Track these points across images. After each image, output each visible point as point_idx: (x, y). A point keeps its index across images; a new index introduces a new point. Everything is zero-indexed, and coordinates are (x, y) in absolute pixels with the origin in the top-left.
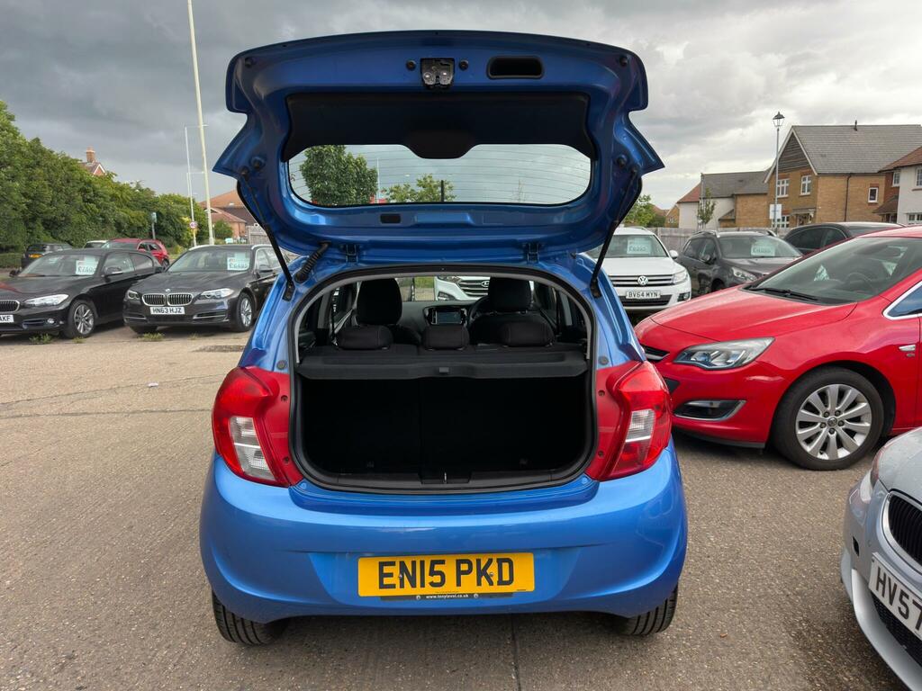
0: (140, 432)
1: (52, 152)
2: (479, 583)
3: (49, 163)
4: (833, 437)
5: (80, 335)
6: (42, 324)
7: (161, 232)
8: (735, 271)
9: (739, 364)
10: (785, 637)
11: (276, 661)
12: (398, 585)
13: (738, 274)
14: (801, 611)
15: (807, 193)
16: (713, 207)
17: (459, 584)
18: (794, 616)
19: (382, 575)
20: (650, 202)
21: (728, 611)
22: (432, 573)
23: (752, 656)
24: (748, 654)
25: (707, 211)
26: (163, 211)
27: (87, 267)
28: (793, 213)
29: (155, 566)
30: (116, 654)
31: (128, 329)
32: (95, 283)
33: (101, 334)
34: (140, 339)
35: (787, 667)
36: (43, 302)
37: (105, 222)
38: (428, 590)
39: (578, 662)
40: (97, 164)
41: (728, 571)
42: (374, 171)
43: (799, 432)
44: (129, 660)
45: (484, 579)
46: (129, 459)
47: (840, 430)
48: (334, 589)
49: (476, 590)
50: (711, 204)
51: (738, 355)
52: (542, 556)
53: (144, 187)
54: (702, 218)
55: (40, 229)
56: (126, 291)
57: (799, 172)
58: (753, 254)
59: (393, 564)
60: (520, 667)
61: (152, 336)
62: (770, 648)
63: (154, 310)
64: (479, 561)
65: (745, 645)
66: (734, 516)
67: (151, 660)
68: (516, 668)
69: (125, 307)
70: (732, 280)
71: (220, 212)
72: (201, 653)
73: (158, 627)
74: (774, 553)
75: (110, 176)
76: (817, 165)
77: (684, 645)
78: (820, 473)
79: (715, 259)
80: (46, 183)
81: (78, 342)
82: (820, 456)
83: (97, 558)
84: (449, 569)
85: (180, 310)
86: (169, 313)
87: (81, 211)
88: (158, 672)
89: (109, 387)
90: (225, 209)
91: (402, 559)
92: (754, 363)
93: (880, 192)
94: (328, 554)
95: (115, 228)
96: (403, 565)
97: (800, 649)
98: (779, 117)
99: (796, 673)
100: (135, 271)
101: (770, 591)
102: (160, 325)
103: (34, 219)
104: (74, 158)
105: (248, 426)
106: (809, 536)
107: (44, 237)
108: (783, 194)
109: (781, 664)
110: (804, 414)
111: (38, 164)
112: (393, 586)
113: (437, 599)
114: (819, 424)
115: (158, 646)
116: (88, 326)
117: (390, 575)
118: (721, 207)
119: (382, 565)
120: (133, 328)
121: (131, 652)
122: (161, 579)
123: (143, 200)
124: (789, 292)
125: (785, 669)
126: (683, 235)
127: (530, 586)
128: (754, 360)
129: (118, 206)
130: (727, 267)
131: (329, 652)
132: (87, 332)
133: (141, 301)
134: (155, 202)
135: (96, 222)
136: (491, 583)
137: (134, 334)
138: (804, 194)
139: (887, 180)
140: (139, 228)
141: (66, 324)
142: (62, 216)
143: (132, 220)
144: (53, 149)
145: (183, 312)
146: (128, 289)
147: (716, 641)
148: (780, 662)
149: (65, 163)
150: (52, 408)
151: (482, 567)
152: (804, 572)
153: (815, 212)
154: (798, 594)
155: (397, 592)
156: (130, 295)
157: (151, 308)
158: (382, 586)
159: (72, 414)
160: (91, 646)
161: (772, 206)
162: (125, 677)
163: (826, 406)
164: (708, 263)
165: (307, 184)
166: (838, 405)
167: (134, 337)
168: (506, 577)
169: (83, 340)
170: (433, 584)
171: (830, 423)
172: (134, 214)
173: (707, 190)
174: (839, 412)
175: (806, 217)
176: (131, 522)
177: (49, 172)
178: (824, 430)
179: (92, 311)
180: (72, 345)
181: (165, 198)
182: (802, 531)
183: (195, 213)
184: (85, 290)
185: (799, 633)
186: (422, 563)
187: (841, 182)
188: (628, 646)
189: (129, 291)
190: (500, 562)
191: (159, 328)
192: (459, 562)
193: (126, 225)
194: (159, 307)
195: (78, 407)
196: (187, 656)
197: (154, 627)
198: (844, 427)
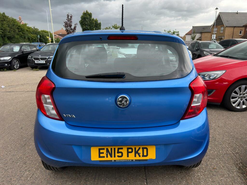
0: (29, 97)
1: (8, 17)
2: (135, 156)
3: (8, 20)
4: (242, 101)
5: (15, 69)
6: (4, 65)
7: (41, 41)
8: (205, 52)
9: (214, 79)
10: (235, 169)
11: (65, 176)
12: (106, 157)
13: (205, 53)
14: (239, 159)
15: (222, 32)
16: (195, 36)
17: (128, 156)
18: (237, 161)
19: (100, 153)
20: (179, 33)
21: (215, 159)
22: (118, 152)
23: (225, 176)
24: (224, 175)
25: (194, 37)
26: (42, 35)
27: (16, 49)
28: (218, 38)
29: (28, 141)
30: (11, 173)
31: (29, 68)
32: (20, 54)
33: (21, 69)
34: (32, 70)
35: (238, 180)
36: (3, 59)
37: (25, 38)
38: (117, 158)
39: (167, 178)
40: (22, 21)
41: (213, 145)
42: (100, 23)
43: (232, 100)
44: (15, 176)
45: (137, 155)
46: (24, 106)
47: (244, 99)
48: (82, 158)
49: (134, 158)
50: (195, 35)
51: (214, 76)
52: (159, 146)
53: (36, 28)
54: (192, 39)
55: (6, 39)
56: (28, 56)
57: (220, 26)
58: (209, 48)
59: (104, 149)
60: (148, 179)
61: (36, 69)
62: (231, 173)
63: (36, 62)
64: (135, 148)
65: (223, 172)
66: (212, 126)
67: (22, 176)
68: (146, 180)
69: (28, 61)
70: (204, 55)
71: (57, 36)
72: (40, 173)
73: (26, 163)
74: (227, 139)
75: (26, 25)
76: (225, 24)
77: (202, 172)
78: (237, 113)
79: (199, 49)
80: (7, 26)
81: (14, 71)
82: (237, 107)
83: (9, 138)
84: (124, 151)
85: (43, 62)
86: (41, 63)
87: (18, 34)
88: (25, 180)
89: (21, 84)
90: (59, 35)
91: (107, 147)
92: (219, 78)
93: (243, 32)
94: (80, 146)
95: (28, 40)
96: (107, 149)
97: (241, 173)
98: (217, 9)
99: (242, 183)
100: (31, 50)
101: (228, 152)
102: (39, 66)
103: (5, 36)
104: (15, 19)
105: (48, 98)
106: (237, 133)
107: (7, 41)
108: (215, 32)
109: (236, 179)
110: (234, 94)
111: (5, 20)
112: (104, 157)
113: (120, 161)
114: (238, 98)
115: (26, 170)
116: (18, 66)
117: (103, 153)
118: (198, 36)
119: (100, 149)
120: (30, 67)
121: (16, 173)
122: (29, 146)
123: (35, 32)
124: (229, 56)
125: (237, 181)
126: (188, 43)
127: (154, 157)
128: (219, 77)
129: (28, 33)
130: (202, 51)
131: (83, 173)
132: (17, 68)
133: (32, 59)
134: (39, 32)
135: (22, 37)
136: (140, 156)
137: (31, 69)
138: (221, 32)
139: (245, 28)
140: (35, 40)
141: (11, 66)
142: (13, 35)
143: (32, 37)
144: (9, 16)
145: (44, 62)
146: (28, 55)
147: (212, 170)
148: (235, 178)
149: (13, 20)
150: (3, 90)
151: (137, 150)
152: (238, 145)
153: (224, 37)
154: (237, 153)
155: (105, 159)
156: (29, 57)
157: (35, 61)
158: (100, 157)
159: (9, 92)
160: (3, 170)
161: (213, 35)
162: (13, 182)
163: (241, 92)
164: (197, 50)
165: (81, 27)
166: (244, 92)
167: (31, 70)
168: (145, 154)
169: (16, 70)
170: (118, 156)
171: (241, 97)
172: (33, 35)
173: (194, 31)
174: (244, 94)
175: (221, 39)
176: (22, 126)
177: (8, 23)
178: (239, 99)
179: (18, 62)
180: (13, 72)
181: (42, 31)
182: (234, 131)
183: (50, 36)
184: (16, 56)
185: (240, 167)
186: (115, 149)
187: (232, 29)
188: (183, 172)
189: (29, 56)
190: (143, 149)
191: (38, 67)
192: (128, 149)
193: (31, 39)
194: (38, 61)
195: (11, 90)
196: (35, 174)
197: (25, 163)
198: (245, 98)
